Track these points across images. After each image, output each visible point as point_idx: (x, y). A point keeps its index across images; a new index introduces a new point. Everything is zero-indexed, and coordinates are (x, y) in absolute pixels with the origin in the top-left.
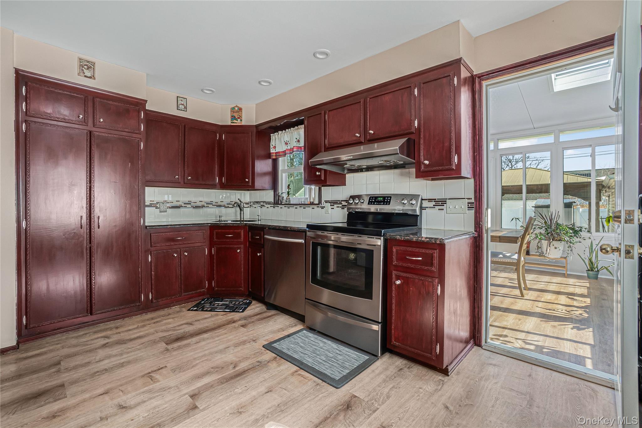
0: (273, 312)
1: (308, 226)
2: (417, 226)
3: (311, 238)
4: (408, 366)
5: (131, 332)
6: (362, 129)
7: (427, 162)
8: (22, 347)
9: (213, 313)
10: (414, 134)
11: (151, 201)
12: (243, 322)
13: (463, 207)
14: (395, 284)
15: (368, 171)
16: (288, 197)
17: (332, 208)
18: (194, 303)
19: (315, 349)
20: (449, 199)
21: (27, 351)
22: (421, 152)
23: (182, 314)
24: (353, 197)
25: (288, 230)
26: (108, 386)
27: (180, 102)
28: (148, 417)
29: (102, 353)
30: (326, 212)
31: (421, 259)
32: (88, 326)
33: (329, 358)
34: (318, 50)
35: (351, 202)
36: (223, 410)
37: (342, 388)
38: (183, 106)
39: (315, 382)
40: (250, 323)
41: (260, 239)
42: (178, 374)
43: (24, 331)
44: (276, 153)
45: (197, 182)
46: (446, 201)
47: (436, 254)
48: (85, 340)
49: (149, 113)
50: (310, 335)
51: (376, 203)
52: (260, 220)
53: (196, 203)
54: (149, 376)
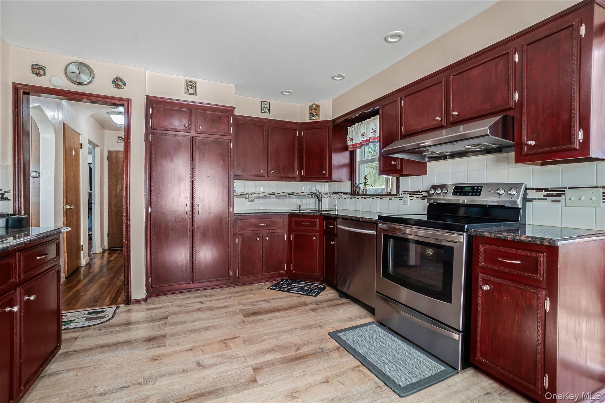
0: (345, 300)
1: (380, 217)
2: (518, 221)
3: (383, 229)
4: (500, 392)
5: (219, 301)
6: (444, 111)
7: (532, 143)
8: (149, 300)
9: (289, 294)
10: (514, 110)
11: (241, 192)
12: (313, 306)
13: (593, 199)
14: (483, 290)
15: (454, 158)
16: (365, 188)
17: (411, 199)
18: (274, 283)
19: (382, 346)
20: (569, 188)
21: (151, 303)
22: (523, 130)
23: (262, 291)
24: (435, 187)
25: (360, 221)
26: (194, 345)
27: (264, 106)
28: (216, 379)
29: (196, 315)
30: (404, 204)
31: (519, 262)
32: (191, 291)
33: (396, 360)
34: (389, 33)
35: (432, 192)
36: (278, 390)
37: (407, 397)
38: (266, 109)
39: (376, 383)
40: (320, 308)
41: (334, 228)
42: (247, 345)
43: (150, 290)
44: (353, 145)
45: (279, 175)
46: (564, 191)
47: (543, 258)
48: (187, 302)
49: (237, 119)
50: (379, 330)
51: (462, 194)
52: (337, 210)
53: (279, 193)
54: (225, 342)
